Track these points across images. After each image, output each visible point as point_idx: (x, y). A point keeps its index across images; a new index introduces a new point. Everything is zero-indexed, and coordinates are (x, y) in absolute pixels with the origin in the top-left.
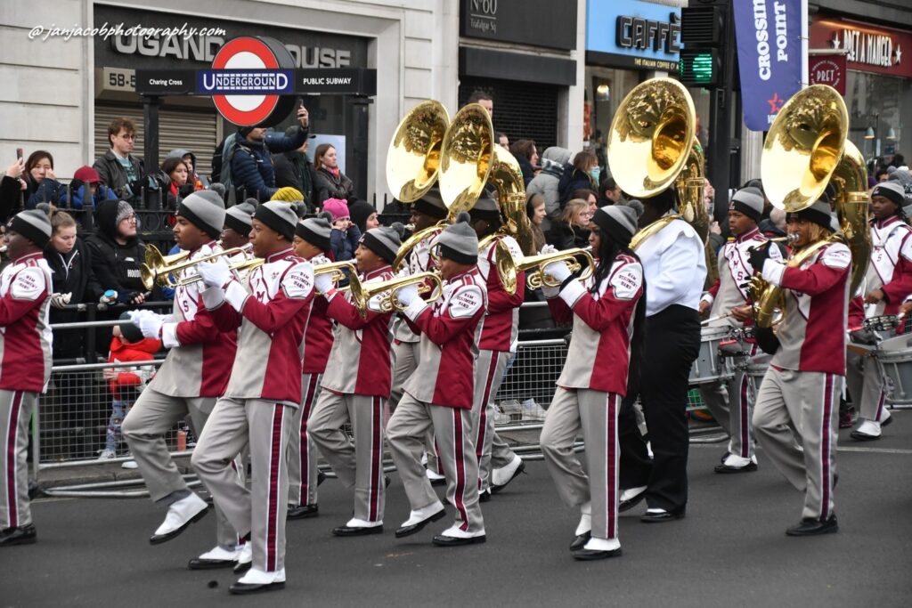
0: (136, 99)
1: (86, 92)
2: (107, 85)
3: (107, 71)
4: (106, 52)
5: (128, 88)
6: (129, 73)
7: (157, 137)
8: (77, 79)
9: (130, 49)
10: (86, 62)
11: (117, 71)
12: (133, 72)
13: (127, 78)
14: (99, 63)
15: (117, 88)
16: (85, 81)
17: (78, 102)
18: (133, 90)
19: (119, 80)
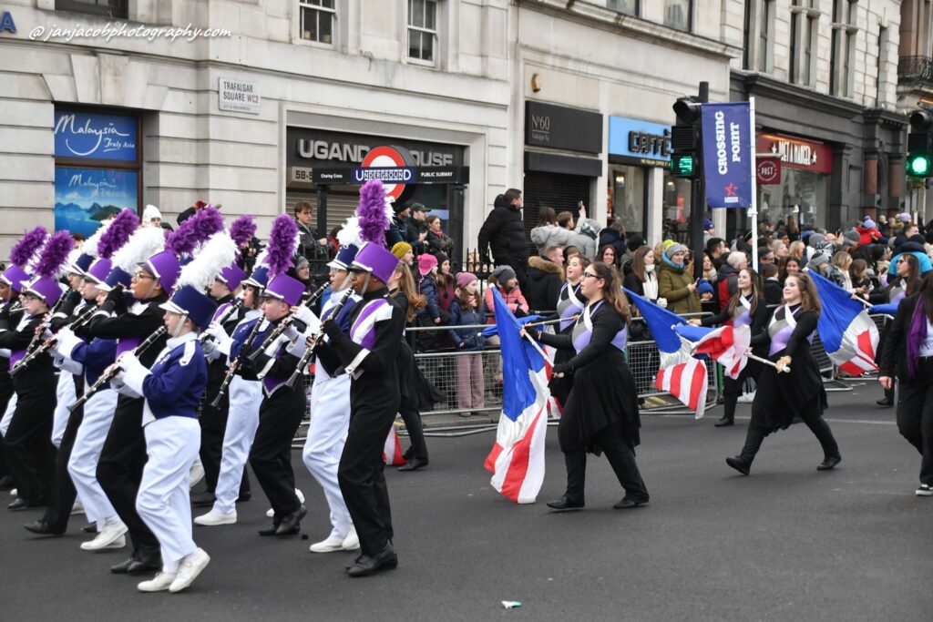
0: (311, 187)
1: (280, 184)
2: (294, 178)
3: (295, 169)
4: (294, 158)
5: (308, 180)
6: (308, 170)
7: (326, 211)
8: (275, 174)
9: (309, 155)
10: (281, 163)
11: (301, 169)
12: (310, 170)
13: (307, 174)
14: (290, 164)
15: (301, 180)
16: (280, 176)
17: (276, 190)
18: (311, 181)
19: (302, 175)
